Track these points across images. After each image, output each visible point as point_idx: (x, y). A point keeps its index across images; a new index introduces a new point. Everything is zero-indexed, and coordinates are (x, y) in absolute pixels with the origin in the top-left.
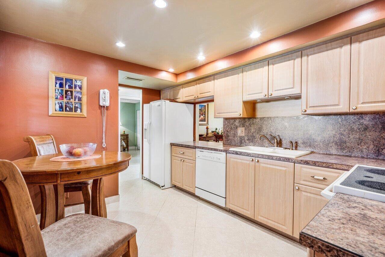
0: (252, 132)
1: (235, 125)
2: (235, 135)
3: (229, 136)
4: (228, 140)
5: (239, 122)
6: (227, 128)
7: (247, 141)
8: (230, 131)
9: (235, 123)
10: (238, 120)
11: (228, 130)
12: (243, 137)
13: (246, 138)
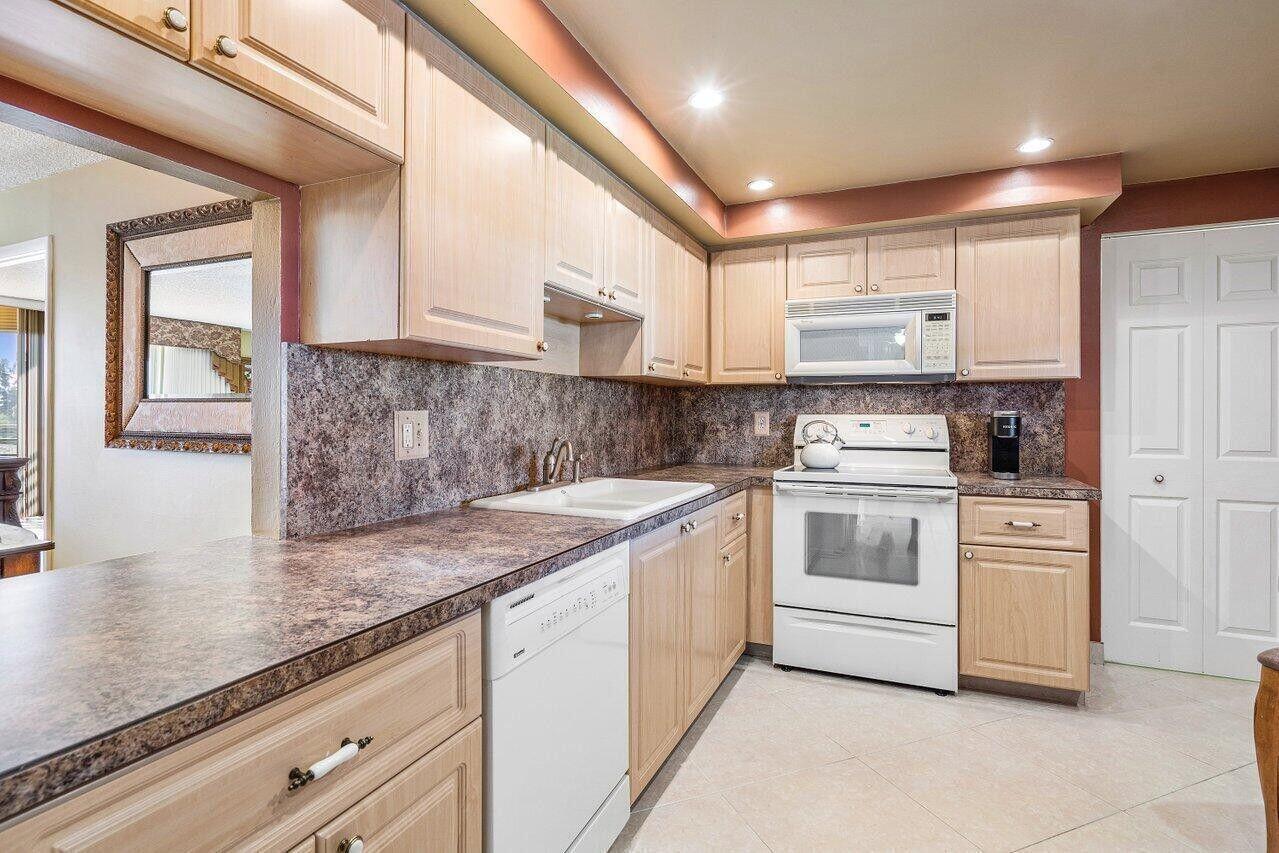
0: (456, 434)
1: (374, 396)
2: (375, 460)
3: (334, 473)
4: (330, 504)
5: (401, 377)
6: (326, 417)
7: (437, 485)
8: (346, 435)
9: (377, 383)
10: (392, 363)
11: (334, 432)
12: (421, 463)
13: (434, 468)
